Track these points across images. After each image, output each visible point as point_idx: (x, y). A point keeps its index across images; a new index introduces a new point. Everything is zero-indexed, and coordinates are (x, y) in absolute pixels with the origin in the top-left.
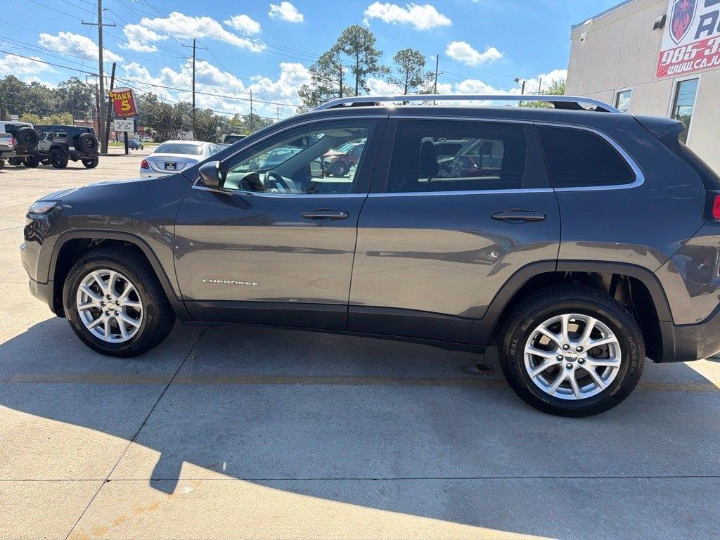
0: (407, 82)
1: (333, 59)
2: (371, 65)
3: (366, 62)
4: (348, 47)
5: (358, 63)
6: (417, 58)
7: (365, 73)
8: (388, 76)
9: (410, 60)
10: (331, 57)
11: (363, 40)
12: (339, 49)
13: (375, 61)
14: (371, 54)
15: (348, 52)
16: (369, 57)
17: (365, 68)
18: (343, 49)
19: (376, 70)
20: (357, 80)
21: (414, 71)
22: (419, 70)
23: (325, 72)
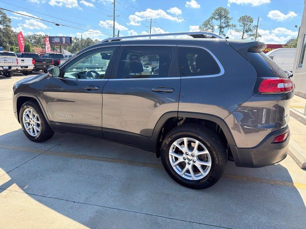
0: (244, 31)
1: (210, 23)
2: (227, 24)
3: (225, 23)
4: (216, 17)
5: (221, 23)
6: (249, 19)
7: (224, 27)
8: (235, 28)
9: (246, 21)
10: (209, 22)
11: (224, 13)
12: (213, 18)
13: (229, 22)
14: (227, 19)
15: (217, 19)
16: (226, 20)
17: (224, 25)
18: (214, 18)
19: (229, 26)
20: (220, 31)
21: (248, 25)
22: (250, 25)
23: (206, 28)
